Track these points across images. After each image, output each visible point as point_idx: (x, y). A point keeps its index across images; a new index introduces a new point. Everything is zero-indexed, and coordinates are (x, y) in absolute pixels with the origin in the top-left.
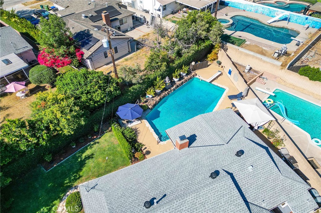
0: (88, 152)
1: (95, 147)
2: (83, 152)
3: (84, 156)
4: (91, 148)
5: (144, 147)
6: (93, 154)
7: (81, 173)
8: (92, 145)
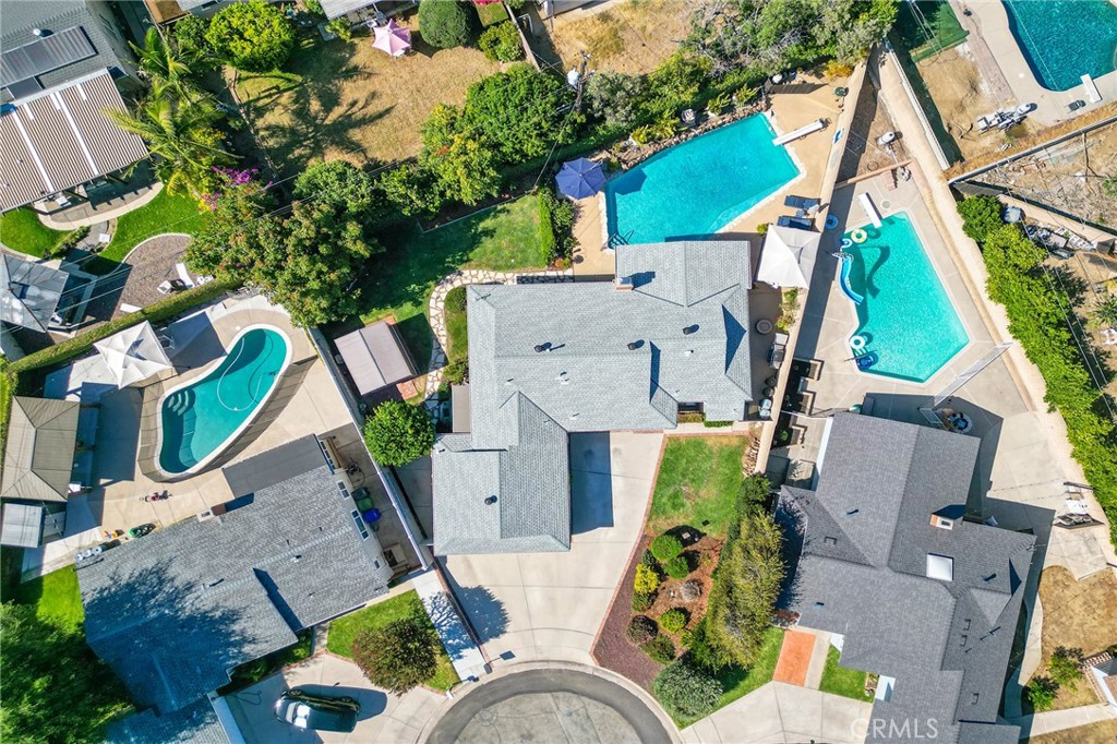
0: (488, 223)
1: (502, 217)
2: (481, 220)
3: (482, 226)
4: (495, 216)
5: (577, 248)
6: (494, 231)
7: (471, 255)
8: (500, 212)
